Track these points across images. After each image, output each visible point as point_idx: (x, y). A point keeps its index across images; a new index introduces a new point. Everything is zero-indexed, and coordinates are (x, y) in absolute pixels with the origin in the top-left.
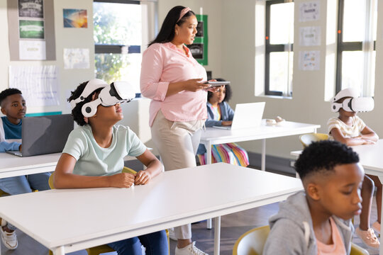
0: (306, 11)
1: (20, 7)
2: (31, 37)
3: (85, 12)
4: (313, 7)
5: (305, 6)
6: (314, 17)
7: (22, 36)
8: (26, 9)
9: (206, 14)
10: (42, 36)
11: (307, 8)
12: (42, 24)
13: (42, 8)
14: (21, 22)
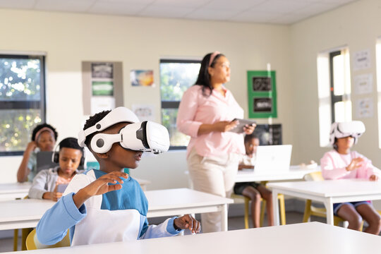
0: (360, 60)
1: (93, 70)
2: (102, 94)
3: (151, 73)
4: (364, 56)
5: (358, 55)
6: (366, 65)
7: (94, 94)
8: (98, 72)
9: (274, 69)
10: (112, 94)
11: (360, 57)
12: (112, 83)
13: (112, 70)
14: (94, 83)
